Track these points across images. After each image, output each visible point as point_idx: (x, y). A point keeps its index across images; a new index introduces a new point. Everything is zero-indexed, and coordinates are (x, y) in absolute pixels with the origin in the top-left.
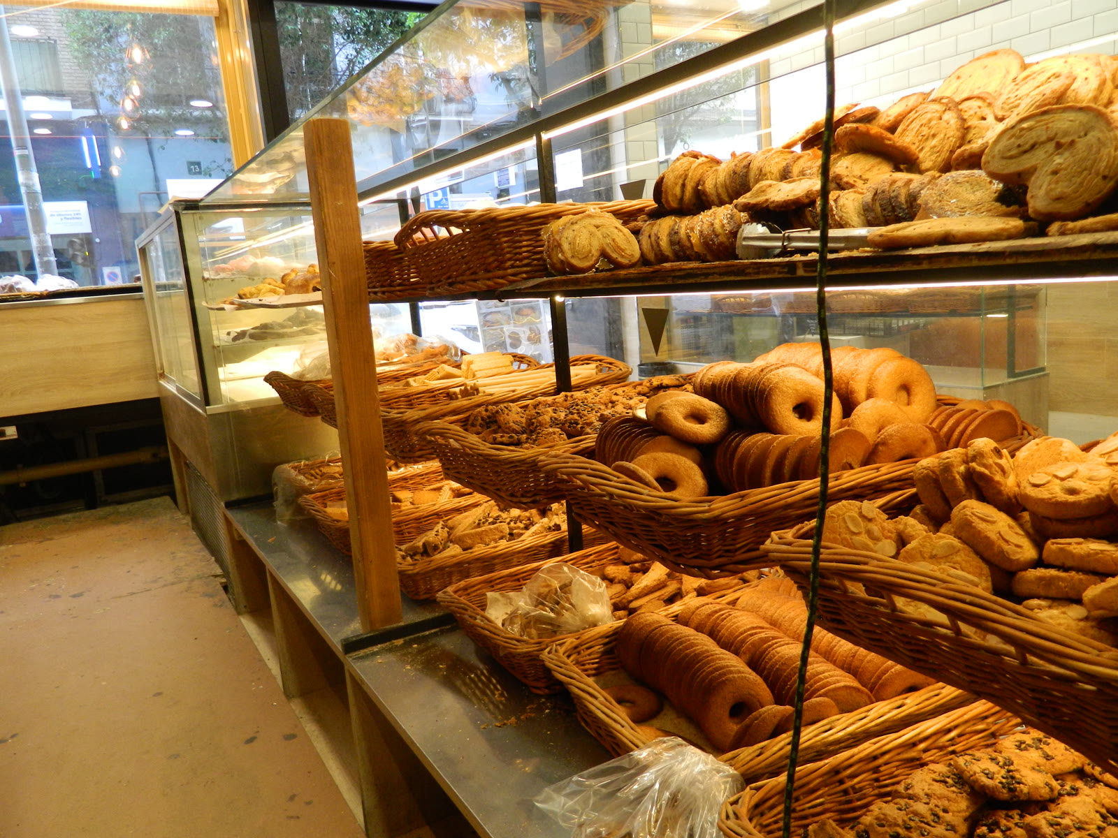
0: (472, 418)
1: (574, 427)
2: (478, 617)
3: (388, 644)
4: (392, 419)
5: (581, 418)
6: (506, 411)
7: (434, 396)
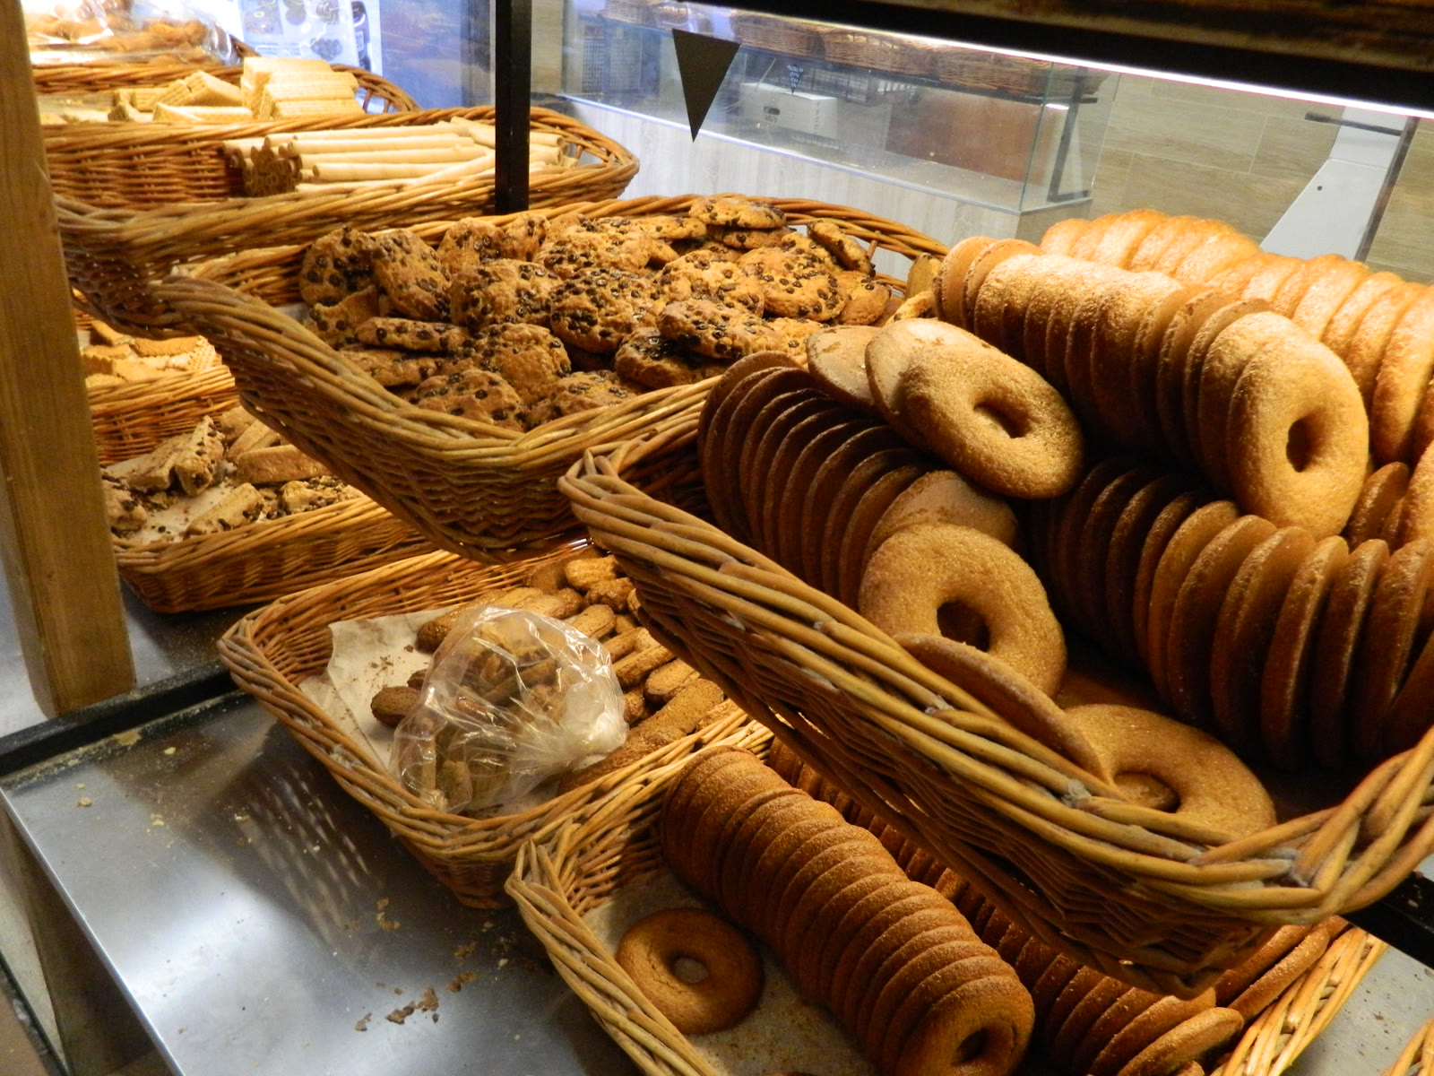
0: (310, 259)
1: (584, 330)
2: (337, 748)
3: (102, 743)
4: (90, 232)
5: (600, 307)
6: (400, 255)
7: (188, 153)
